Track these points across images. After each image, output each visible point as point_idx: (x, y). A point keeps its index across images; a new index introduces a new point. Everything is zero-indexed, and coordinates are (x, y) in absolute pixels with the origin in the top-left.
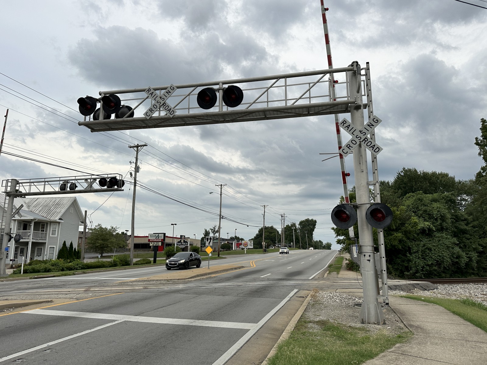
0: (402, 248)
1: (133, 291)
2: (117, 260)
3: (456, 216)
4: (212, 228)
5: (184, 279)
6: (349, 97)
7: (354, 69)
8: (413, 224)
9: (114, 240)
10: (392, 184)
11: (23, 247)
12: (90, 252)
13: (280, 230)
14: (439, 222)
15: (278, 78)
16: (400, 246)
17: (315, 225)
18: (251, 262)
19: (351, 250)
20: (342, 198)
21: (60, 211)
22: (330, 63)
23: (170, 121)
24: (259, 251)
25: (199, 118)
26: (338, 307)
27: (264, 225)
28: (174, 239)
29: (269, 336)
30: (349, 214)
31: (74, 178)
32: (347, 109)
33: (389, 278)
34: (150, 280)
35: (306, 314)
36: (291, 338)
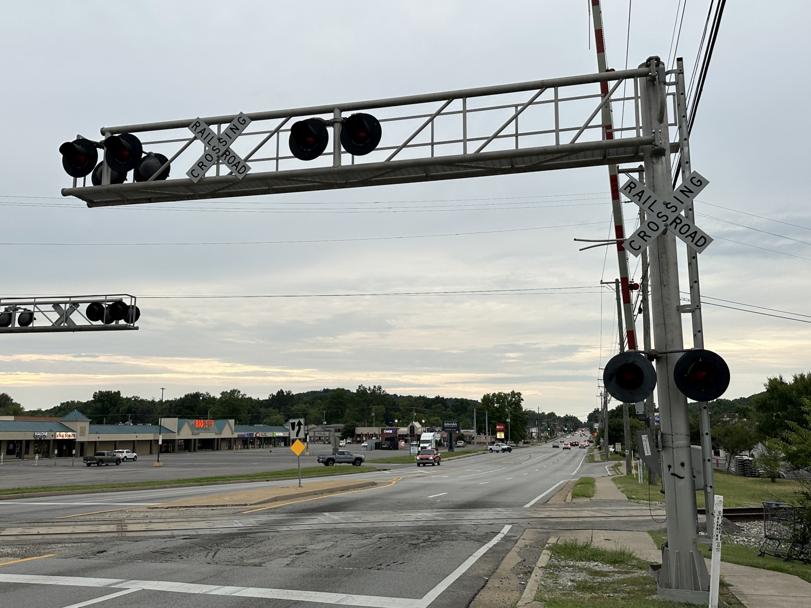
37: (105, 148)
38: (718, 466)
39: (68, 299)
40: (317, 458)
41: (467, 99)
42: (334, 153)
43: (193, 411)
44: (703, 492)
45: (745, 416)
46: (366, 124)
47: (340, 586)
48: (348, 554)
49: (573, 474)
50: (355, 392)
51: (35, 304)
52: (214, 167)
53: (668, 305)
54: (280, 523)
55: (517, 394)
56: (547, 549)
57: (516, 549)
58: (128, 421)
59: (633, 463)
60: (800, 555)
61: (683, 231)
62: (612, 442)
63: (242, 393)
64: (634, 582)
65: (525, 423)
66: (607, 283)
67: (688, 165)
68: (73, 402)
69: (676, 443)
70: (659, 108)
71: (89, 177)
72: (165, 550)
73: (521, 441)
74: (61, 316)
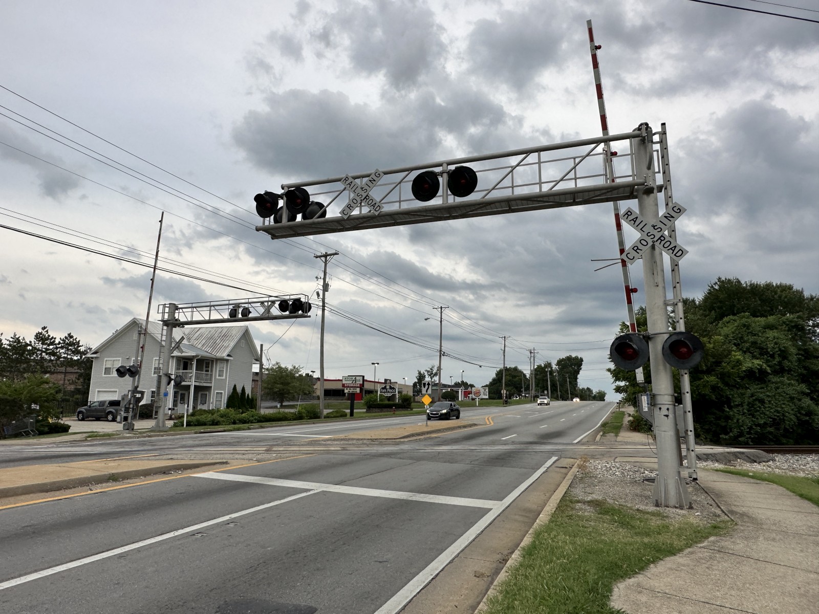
0: (716, 398)
1: (328, 452)
2: (304, 411)
3: (806, 351)
4: (429, 370)
5: (394, 439)
6: (635, 175)
7: (642, 134)
8: (735, 363)
9: (297, 384)
10: (700, 302)
11: (183, 392)
12: (266, 400)
13: (527, 373)
14: (777, 359)
15: (528, 152)
16: (713, 396)
17: (581, 365)
18: (486, 418)
19: (638, 401)
20: (624, 325)
21: (228, 346)
22: (605, 127)
23: (374, 220)
24: (497, 403)
25: (414, 215)
26: (618, 482)
27: (504, 365)
28: (376, 384)
29: (521, 519)
30: (637, 348)
31: (247, 301)
32: (632, 193)
33: (696, 443)
34: (349, 439)
35: (572, 490)
36: (552, 522)
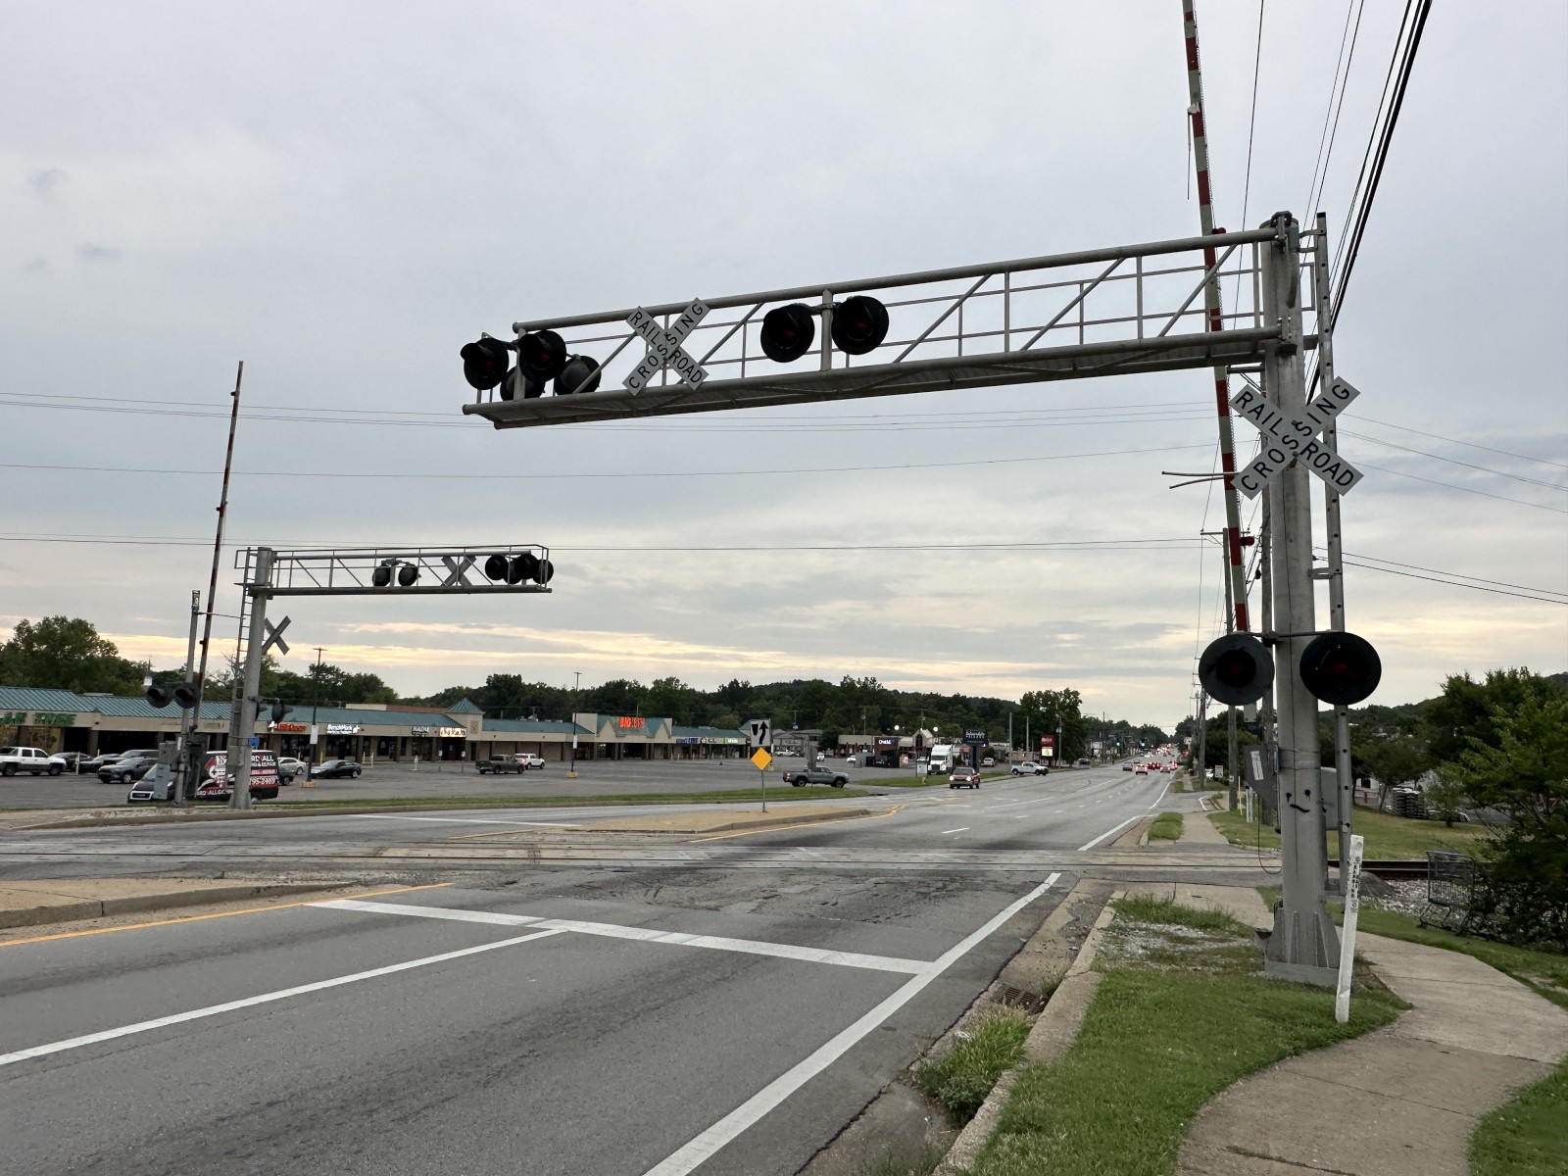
37: (519, 351)
38: (1366, 801)
39: (462, 550)
40: (782, 775)
41: (1011, 274)
42: (822, 352)
43: (617, 705)
44: (1336, 832)
45: (1410, 731)
46: (868, 311)
47: (823, 940)
48: (834, 901)
49: (1151, 808)
50: (839, 685)
51: (420, 556)
52: (660, 372)
53: (1296, 568)
54: (739, 857)
55: (1072, 693)
56: (1111, 905)
57: (1066, 904)
58: (531, 714)
59: (1240, 794)
60: (1481, 928)
61: (1319, 463)
62: (1210, 763)
63: (682, 682)
64: (1232, 953)
65: (1084, 736)
66: (1210, 534)
67: (1328, 368)
68: (460, 688)
69: (1299, 763)
70: (1289, 286)
71: (497, 389)
72: (592, 884)
73: (1077, 760)
74: (454, 573)
